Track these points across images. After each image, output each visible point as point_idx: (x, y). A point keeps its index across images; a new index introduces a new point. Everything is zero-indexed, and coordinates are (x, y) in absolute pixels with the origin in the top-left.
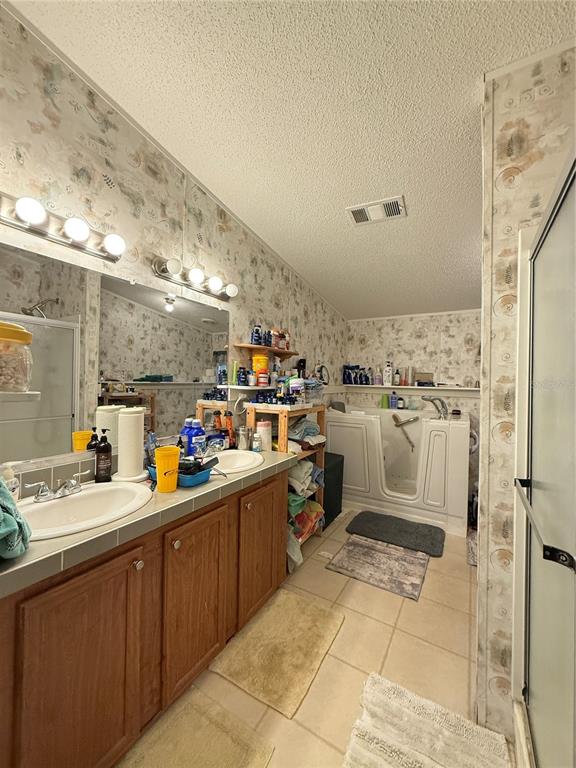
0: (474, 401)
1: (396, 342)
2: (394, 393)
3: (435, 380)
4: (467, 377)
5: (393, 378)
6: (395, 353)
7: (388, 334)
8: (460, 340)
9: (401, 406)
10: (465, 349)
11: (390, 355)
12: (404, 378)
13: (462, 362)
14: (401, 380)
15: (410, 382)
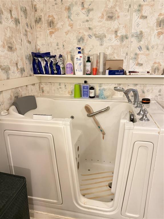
0: (159, 88)
1: (87, 25)
2: (86, 82)
3: (125, 67)
4: (155, 63)
5: (85, 66)
6: (86, 37)
7: (78, 14)
8: (152, 21)
9: (92, 95)
10: (156, 32)
11: (81, 40)
12: (95, 67)
13: (153, 47)
14: (92, 69)
15: (101, 70)
